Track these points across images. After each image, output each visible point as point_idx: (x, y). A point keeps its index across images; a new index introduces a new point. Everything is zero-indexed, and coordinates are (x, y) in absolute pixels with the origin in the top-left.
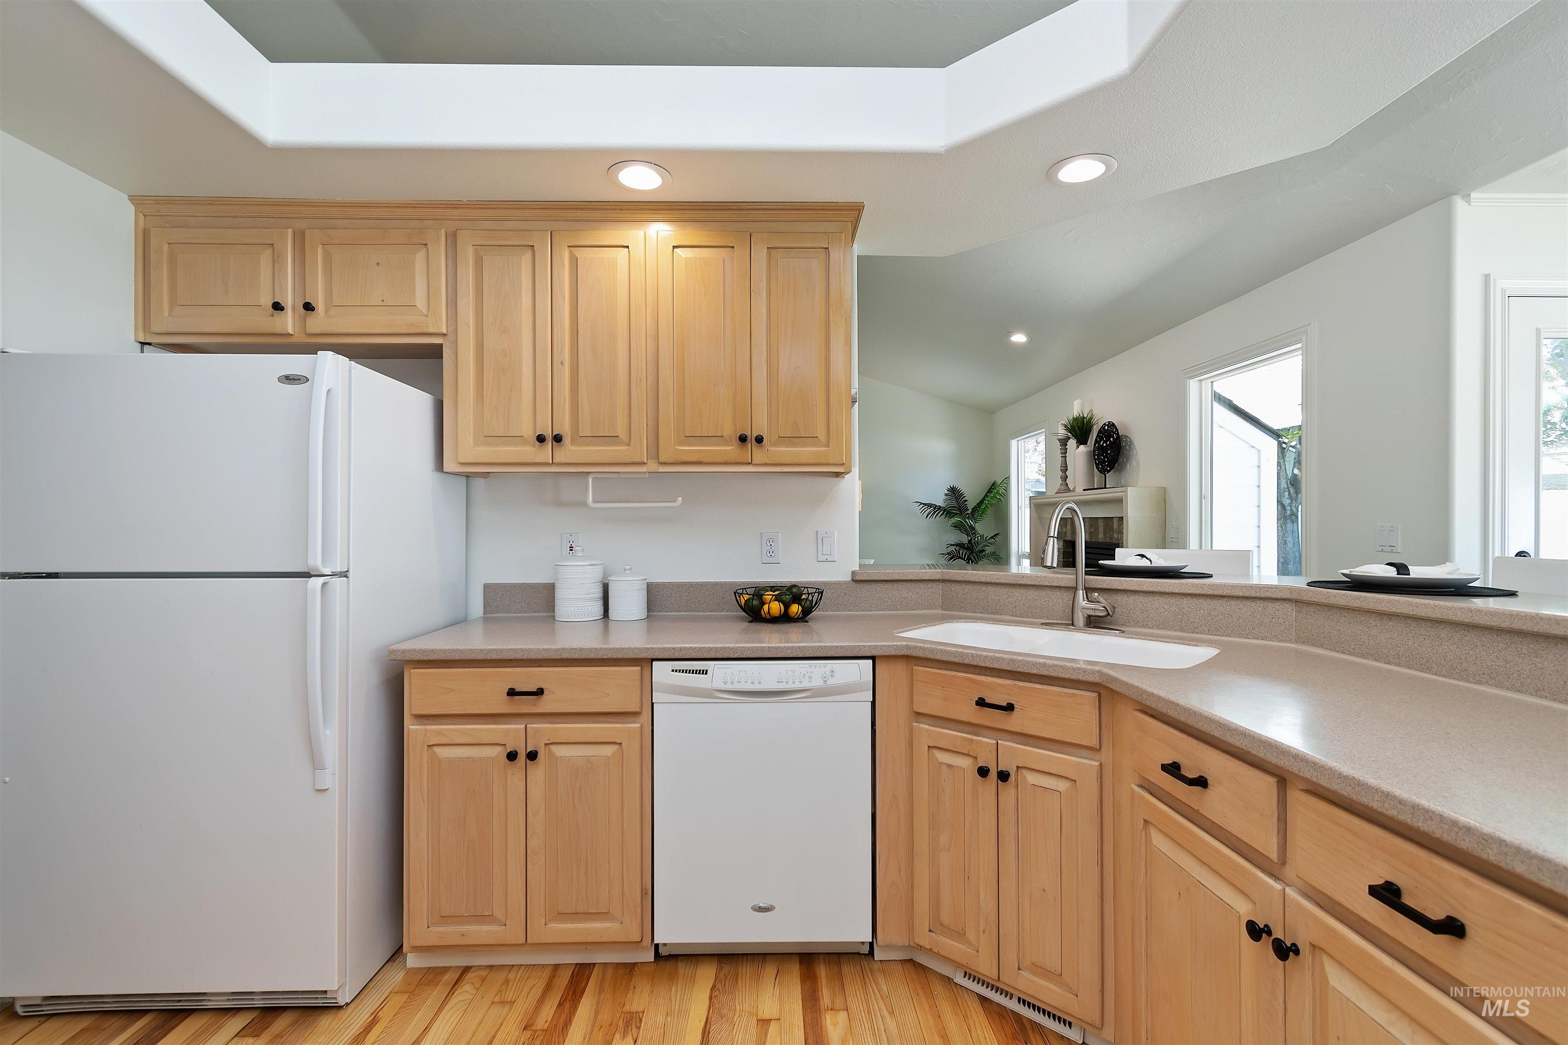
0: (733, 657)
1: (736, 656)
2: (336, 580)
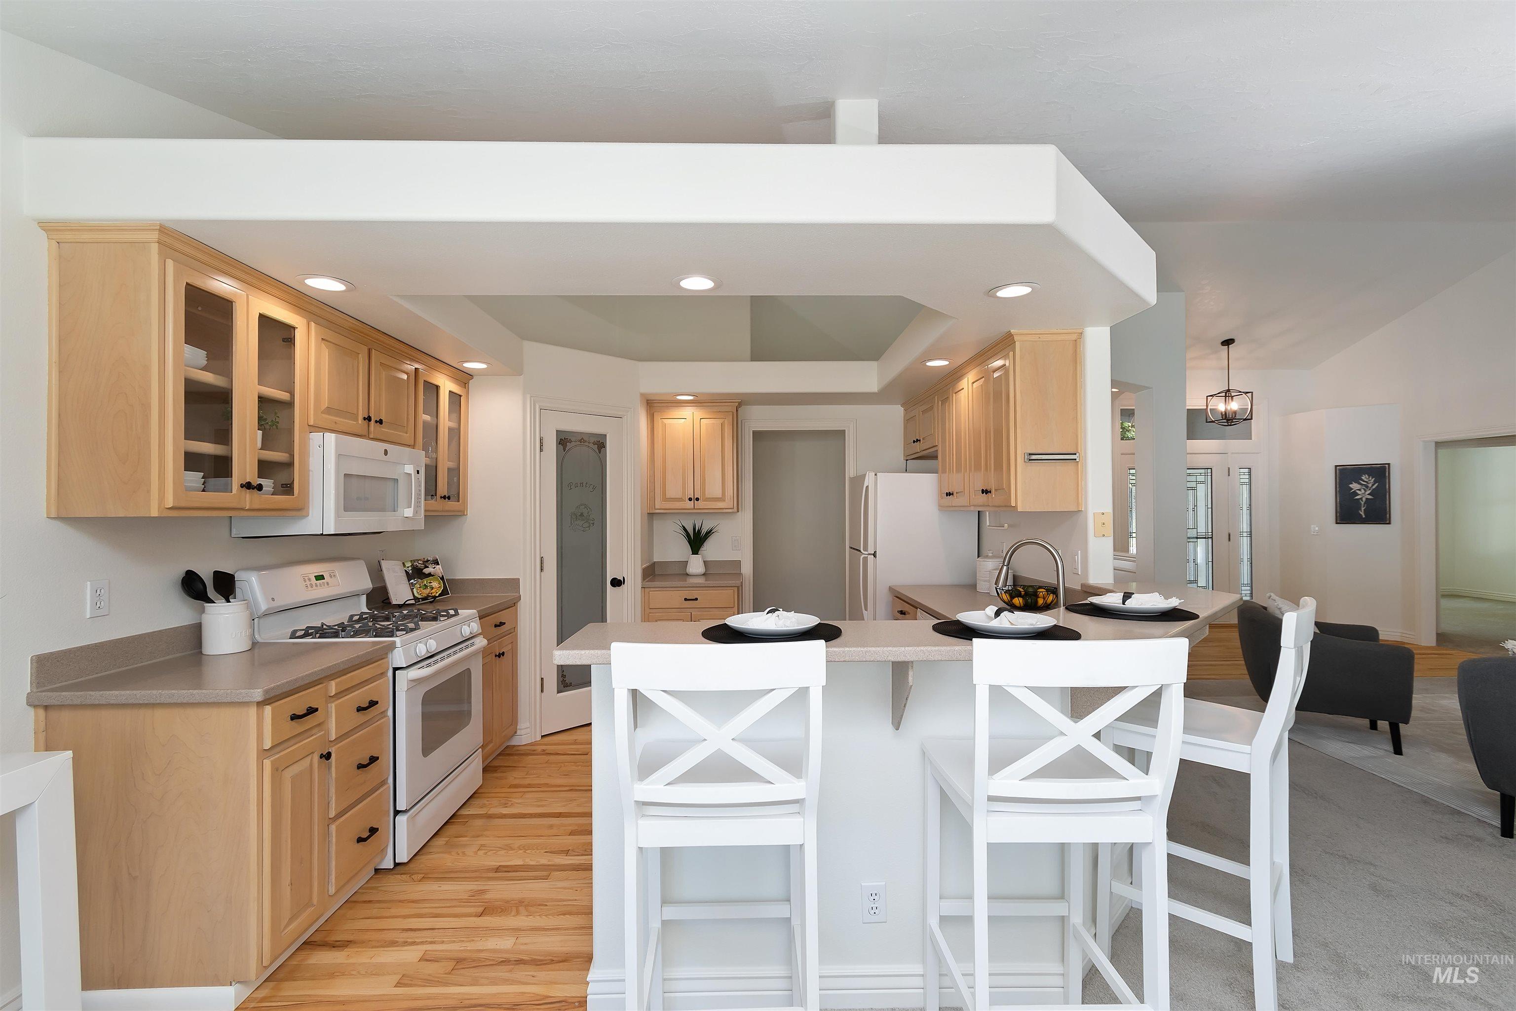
2: (869, 556)
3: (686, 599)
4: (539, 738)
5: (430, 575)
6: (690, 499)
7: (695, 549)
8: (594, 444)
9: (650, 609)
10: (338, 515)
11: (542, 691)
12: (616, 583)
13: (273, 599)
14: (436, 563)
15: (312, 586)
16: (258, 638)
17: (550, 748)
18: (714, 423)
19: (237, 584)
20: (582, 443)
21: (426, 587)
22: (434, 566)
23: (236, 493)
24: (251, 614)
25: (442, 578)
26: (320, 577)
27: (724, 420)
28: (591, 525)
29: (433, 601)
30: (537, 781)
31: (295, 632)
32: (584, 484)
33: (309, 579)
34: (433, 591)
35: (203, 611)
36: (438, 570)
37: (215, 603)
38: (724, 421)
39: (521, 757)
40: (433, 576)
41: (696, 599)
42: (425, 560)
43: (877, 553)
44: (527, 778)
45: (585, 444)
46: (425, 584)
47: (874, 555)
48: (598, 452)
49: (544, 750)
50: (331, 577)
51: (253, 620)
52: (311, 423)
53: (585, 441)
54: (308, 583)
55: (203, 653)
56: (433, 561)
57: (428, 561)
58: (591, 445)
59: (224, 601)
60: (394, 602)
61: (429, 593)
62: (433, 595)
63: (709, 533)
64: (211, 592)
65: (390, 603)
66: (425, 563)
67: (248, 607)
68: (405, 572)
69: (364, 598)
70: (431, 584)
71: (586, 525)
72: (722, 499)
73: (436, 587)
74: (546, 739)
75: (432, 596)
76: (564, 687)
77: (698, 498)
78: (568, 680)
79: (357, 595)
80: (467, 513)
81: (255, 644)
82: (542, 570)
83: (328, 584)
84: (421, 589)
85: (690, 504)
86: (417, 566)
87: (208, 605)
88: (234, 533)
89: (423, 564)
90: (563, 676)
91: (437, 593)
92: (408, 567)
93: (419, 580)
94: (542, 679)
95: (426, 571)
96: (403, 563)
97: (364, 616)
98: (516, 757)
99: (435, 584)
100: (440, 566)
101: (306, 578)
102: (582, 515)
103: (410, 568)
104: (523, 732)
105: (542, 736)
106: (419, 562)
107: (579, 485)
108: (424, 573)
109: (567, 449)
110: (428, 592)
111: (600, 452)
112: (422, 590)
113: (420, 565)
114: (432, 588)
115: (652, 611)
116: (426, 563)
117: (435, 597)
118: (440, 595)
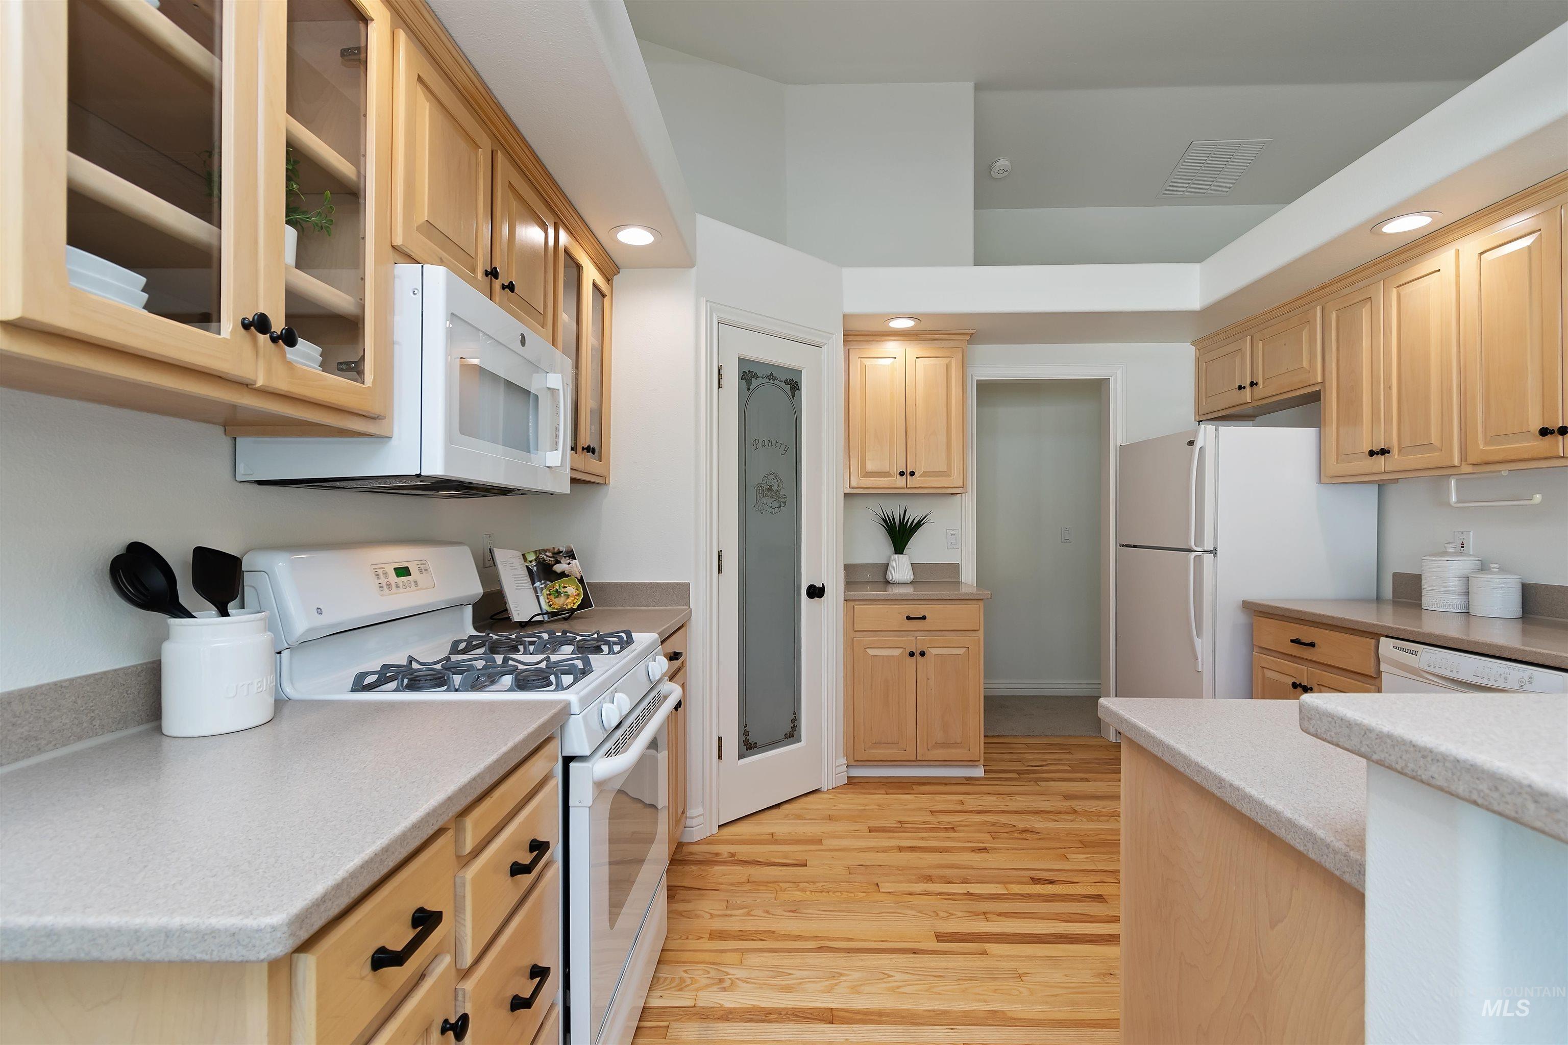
0: (1438, 644)
1: (1439, 644)
2: (1206, 555)
3: (908, 618)
4: (715, 830)
5: (563, 575)
6: (902, 474)
7: (899, 549)
8: (786, 382)
9: (855, 631)
10: (449, 439)
11: (720, 757)
12: (816, 592)
13: (319, 611)
14: (571, 555)
15: (389, 585)
16: (289, 691)
17: (743, 851)
18: (936, 364)
19: (248, 579)
20: (771, 381)
21: (558, 593)
22: (569, 561)
23: (228, 337)
24: (275, 640)
25: (581, 581)
26: (403, 572)
27: (949, 359)
28: (782, 505)
29: (570, 616)
30: (751, 925)
31: (361, 676)
32: (774, 444)
33: (385, 574)
34: (569, 600)
35: (164, 635)
36: (574, 567)
37: (194, 617)
38: (950, 362)
39: (703, 868)
40: (568, 576)
41: (924, 618)
42: (556, 550)
43: (1218, 550)
44: (731, 916)
45: (775, 382)
46: (557, 590)
47: (1214, 552)
48: (791, 397)
49: (733, 855)
50: (421, 571)
51: (280, 653)
52: (398, 241)
53: (775, 378)
54: (383, 580)
55: (165, 731)
56: (567, 552)
57: (560, 552)
58: (782, 385)
59: (214, 611)
60: (516, 618)
61: (563, 605)
62: (569, 607)
63: (919, 524)
64: (187, 594)
65: (509, 619)
66: (555, 556)
67: (270, 626)
68: (525, 568)
69: (469, 611)
70: (566, 590)
71: (776, 504)
72: (945, 474)
73: (571, 595)
74: (726, 831)
75: (568, 610)
76: (747, 750)
77: (913, 472)
78: (752, 740)
79: (458, 606)
80: (609, 481)
81: (280, 704)
82: (720, 570)
83: (416, 583)
84: (552, 597)
85: (900, 482)
86: (544, 560)
87: (176, 623)
88: (242, 472)
89: (553, 557)
90: (746, 733)
91: (574, 603)
92: (531, 562)
93: (548, 583)
94: (720, 739)
95: (558, 568)
96: (523, 555)
97: (474, 643)
98: (694, 868)
99: (571, 590)
100: (577, 561)
101: (380, 572)
102: (770, 489)
103: (534, 563)
104: (694, 822)
105: (718, 826)
106: (547, 554)
107: (767, 443)
108: (555, 572)
109: (752, 387)
110: (561, 603)
111: (793, 397)
112: (553, 599)
113: (548, 558)
114: (568, 596)
115: (857, 634)
116: (557, 555)
117: (572, 611)
118: (580, 607)
